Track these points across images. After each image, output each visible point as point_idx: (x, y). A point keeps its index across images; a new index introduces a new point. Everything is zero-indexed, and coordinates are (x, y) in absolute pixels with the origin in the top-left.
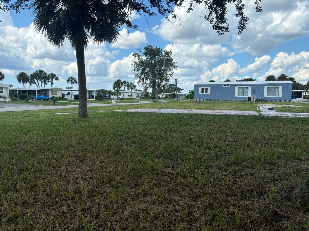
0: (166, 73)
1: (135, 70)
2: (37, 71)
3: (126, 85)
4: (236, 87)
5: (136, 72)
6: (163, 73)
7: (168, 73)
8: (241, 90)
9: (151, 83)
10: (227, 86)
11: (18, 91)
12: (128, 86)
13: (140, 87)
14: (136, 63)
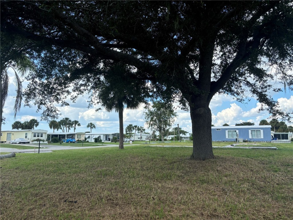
0: (169, 120)
1: (146, 119)
2: (64, 119)
3: (137, 128)
4: (226, 131)
5: (146, 120)
6: (167, 120)
7: (171, 120)
8: (230, 133)
9: (158, 128)
10: (219, 130)
11: (51, 136)
12: (139, 129)
13: (149, 131)
14: (146, 113)
